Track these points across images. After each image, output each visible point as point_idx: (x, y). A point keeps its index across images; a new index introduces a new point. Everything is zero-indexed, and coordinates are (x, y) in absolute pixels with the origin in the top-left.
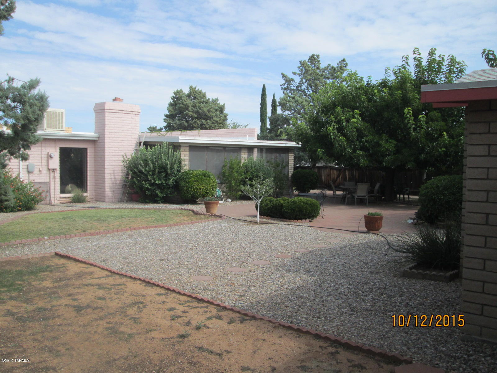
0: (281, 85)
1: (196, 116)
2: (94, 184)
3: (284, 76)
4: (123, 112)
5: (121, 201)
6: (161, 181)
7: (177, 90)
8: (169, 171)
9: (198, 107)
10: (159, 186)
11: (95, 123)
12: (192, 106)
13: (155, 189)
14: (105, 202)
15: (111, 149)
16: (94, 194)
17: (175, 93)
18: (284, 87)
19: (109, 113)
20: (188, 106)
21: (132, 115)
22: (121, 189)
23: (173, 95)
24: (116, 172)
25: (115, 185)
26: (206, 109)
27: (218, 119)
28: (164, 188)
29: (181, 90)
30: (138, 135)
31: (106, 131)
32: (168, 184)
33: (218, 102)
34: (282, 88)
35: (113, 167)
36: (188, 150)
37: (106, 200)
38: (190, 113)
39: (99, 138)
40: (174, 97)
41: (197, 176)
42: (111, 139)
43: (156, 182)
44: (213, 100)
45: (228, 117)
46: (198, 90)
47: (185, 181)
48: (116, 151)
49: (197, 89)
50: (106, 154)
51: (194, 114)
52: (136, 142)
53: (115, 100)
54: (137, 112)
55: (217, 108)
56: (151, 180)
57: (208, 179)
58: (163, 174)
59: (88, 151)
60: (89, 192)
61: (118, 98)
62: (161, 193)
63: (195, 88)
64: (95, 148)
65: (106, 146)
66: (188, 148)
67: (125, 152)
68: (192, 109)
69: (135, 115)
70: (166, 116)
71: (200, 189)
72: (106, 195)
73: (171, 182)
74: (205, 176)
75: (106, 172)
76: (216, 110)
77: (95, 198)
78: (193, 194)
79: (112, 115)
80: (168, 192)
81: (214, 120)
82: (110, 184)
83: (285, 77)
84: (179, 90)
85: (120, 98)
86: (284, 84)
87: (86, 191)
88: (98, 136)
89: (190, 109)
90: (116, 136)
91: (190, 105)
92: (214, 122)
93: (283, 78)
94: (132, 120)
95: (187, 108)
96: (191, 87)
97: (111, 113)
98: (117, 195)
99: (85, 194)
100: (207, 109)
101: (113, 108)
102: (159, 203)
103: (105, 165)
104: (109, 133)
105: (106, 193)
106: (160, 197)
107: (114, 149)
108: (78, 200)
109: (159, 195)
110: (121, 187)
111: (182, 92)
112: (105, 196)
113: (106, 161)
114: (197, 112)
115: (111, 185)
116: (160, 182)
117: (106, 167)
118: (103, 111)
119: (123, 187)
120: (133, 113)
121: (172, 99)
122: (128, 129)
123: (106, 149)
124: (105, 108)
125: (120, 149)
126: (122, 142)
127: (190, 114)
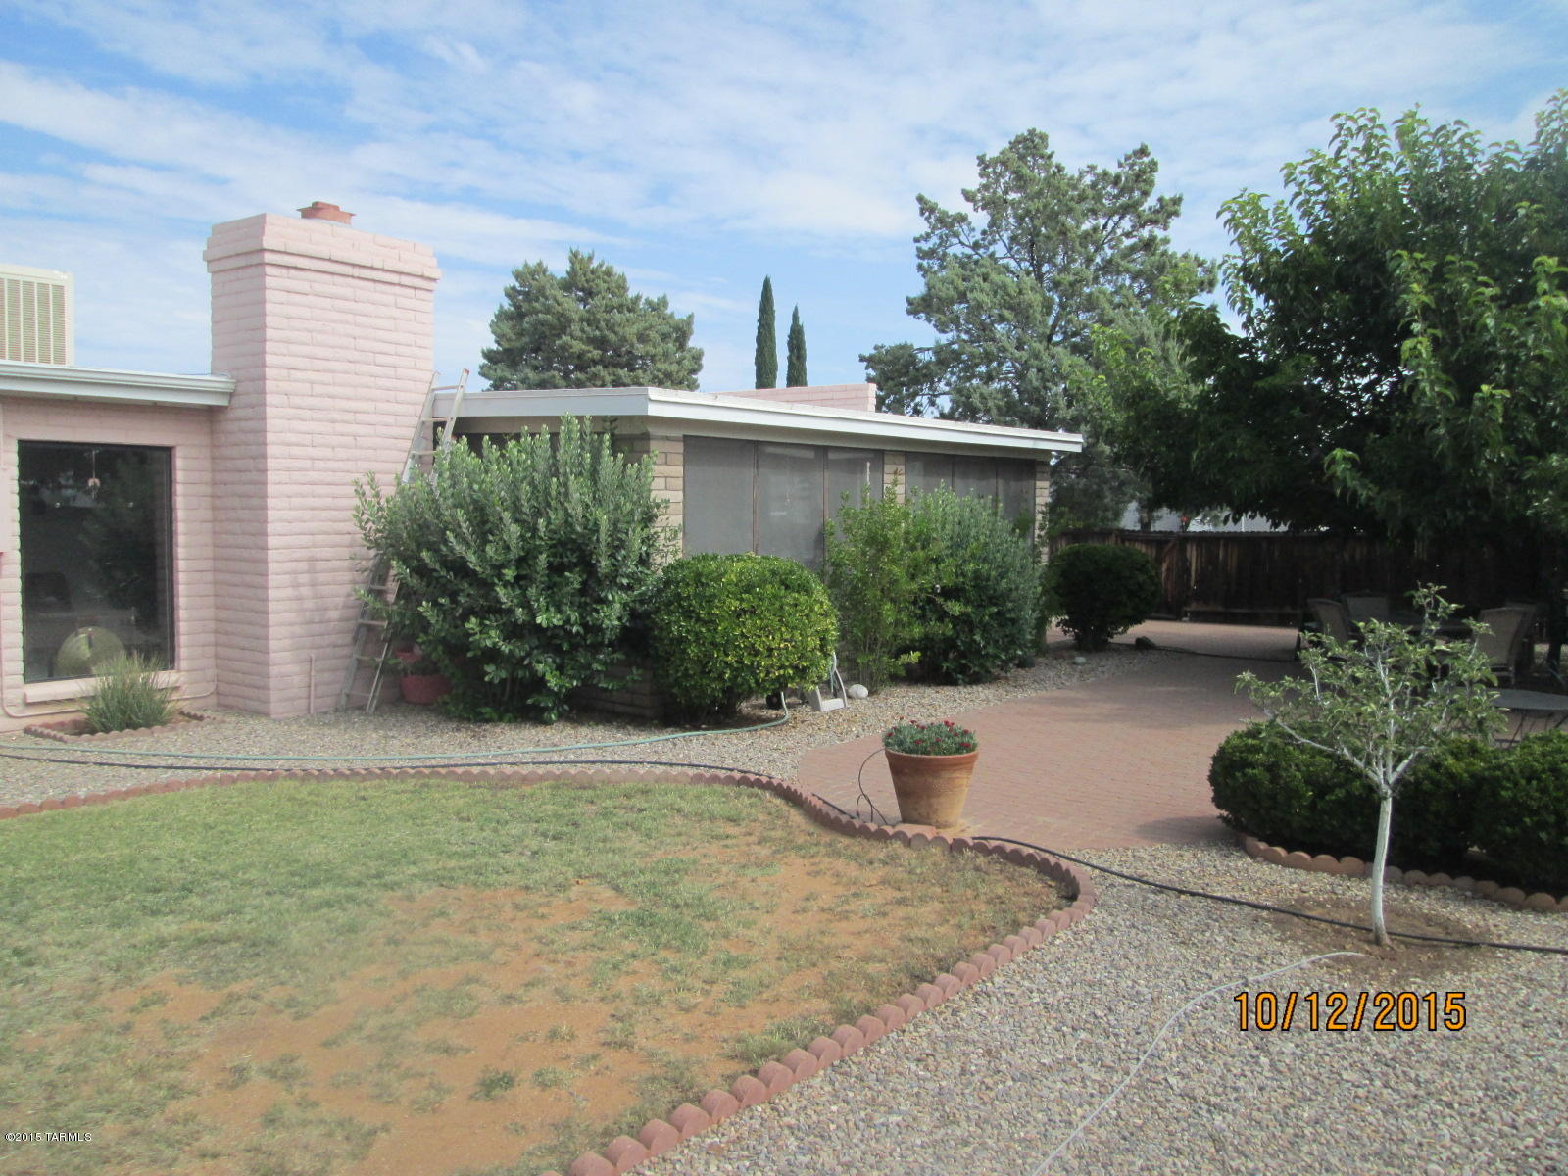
0: (917, 240)
1: (596, 353)
2: (212, 625)
3: (926, 207)
4: (356, 272)
5: (349, 708)
6: (559, 611)
7: (526, 265)
8: (604, 564)
9: (602, 324)
10: (548, 640)
11: (214, 322)
12: (582, 320)
13: (529, 654)
14: (267, 715)
15: (295, 450)
16: (211, 673)
17: (518, 276)
18: (925, 246)
19: (284, 271)
20: (570, 321)
21: (397, 289)
22: (346, 651)
23: (513, 282)
24: (320, 565)
25: (317, 628)
26: (631, 332)
27: (674, 368)
28: (574, 647)
29: (540, 264)
30: (425, 388)
31: (269, 359)
32: (595, 629)
33: (669, 311)
34: (919, 250)
35: (305, 540)
36: (681, 458)
37: (276, 707)
38: (574, 343)
39: (231, 395)
40: (514, 289)
41: (748, 589)
42: (297, 400)
43: (539, 620)
44: (648, 302)
45: (704, 361)
46: (601, 265)
47: (688, 614)
48: (322, 464)
49: (594, 264)
50: (271, 477)
51: (591, 348)
52: (415, 421)
53: (313, 211)
54: (422, 277)
55: (666, 329)
56: (510, 611)
57: (803, 598)
58: (574, 579)
59: (179, 462)
60: (183, 663)
61: (329, 205)
62: (560, 669)
63: (590, 258)
64: (214, 446)
65: (270, 437)
66: (680, 447)
67: (365, 466)
68: (583, 331)
69: (412, 291)
70: (489, 355)
71: (770, 649)
72: (273, 683)
73: (612, 616)
74: (787, 587)
75: (272, 567)
76: (665, 337)
77: (217, 693)
78: (734, 678)
79: (298, 280)
80: (596, 667)
81: (659, 371)
82: (291, 625)
83: (932, 210)
84: (533, 263)
85: (336, 208)
86: (927, 238)
87: (169, 660)
88: (230, 388)
89: (575, 328)
90: (318, 389)
91: (576, 317)
92: (661, 376)
93: (922, 214)
94: (397, 313)
95: (563, 325)
96: (575, 257)
97: (293, 272)
98: (327, 676)
99: (164, 678)
100: (634, 329)
101: (302, 248)
102: (547, 723)
103: (264, 534)
104: (285, 372)
105: (274, 670)
106: (556, 694)
107: (311, 451)
108: (124, 712)
109: (552, 682)
110: (348, 638)
111: (545, 271)
112: (266, 688)
113: (271, 514)
114: (601, 343)
115: (297, 630)
116: (557, 621)
117: (271, 541)
118: (254, 259)
119: (355, 640)
120: (405, 280)
121: (507, 295)
122: (380, 359)
123: (271, 450)
124: (265, 245)
125: (342, 453)
126: (349, 417)
127: (578, 346)
